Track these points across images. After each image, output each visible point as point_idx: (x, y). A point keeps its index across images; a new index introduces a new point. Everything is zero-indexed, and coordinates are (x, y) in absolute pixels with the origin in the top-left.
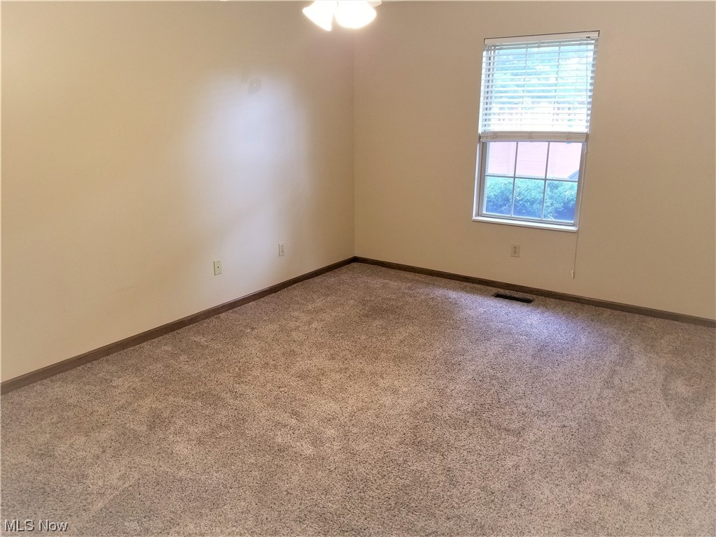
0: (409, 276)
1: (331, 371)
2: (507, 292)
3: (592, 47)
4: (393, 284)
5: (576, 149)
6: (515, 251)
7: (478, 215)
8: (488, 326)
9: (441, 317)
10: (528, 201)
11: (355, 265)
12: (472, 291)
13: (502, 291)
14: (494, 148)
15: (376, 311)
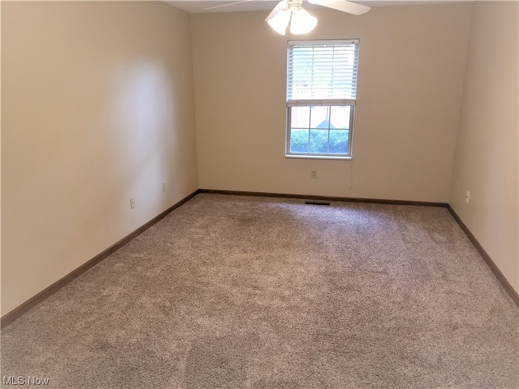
0: (244, 198)
1: (253, 259)
2: (311, 201)
3: (353, 48)
4: (240, 204)
5: (347, 110)
6: (314, 175)
7: (287, 154)
8: (319, 221)
9: (288, 220)
10: (303, 144)
11: (200, 195)
12: (293, 203)
13: (308, 200)
14: (294, 110)
15: (245, 222)
